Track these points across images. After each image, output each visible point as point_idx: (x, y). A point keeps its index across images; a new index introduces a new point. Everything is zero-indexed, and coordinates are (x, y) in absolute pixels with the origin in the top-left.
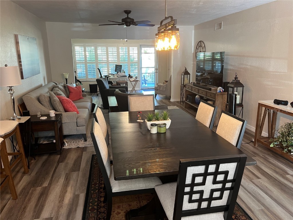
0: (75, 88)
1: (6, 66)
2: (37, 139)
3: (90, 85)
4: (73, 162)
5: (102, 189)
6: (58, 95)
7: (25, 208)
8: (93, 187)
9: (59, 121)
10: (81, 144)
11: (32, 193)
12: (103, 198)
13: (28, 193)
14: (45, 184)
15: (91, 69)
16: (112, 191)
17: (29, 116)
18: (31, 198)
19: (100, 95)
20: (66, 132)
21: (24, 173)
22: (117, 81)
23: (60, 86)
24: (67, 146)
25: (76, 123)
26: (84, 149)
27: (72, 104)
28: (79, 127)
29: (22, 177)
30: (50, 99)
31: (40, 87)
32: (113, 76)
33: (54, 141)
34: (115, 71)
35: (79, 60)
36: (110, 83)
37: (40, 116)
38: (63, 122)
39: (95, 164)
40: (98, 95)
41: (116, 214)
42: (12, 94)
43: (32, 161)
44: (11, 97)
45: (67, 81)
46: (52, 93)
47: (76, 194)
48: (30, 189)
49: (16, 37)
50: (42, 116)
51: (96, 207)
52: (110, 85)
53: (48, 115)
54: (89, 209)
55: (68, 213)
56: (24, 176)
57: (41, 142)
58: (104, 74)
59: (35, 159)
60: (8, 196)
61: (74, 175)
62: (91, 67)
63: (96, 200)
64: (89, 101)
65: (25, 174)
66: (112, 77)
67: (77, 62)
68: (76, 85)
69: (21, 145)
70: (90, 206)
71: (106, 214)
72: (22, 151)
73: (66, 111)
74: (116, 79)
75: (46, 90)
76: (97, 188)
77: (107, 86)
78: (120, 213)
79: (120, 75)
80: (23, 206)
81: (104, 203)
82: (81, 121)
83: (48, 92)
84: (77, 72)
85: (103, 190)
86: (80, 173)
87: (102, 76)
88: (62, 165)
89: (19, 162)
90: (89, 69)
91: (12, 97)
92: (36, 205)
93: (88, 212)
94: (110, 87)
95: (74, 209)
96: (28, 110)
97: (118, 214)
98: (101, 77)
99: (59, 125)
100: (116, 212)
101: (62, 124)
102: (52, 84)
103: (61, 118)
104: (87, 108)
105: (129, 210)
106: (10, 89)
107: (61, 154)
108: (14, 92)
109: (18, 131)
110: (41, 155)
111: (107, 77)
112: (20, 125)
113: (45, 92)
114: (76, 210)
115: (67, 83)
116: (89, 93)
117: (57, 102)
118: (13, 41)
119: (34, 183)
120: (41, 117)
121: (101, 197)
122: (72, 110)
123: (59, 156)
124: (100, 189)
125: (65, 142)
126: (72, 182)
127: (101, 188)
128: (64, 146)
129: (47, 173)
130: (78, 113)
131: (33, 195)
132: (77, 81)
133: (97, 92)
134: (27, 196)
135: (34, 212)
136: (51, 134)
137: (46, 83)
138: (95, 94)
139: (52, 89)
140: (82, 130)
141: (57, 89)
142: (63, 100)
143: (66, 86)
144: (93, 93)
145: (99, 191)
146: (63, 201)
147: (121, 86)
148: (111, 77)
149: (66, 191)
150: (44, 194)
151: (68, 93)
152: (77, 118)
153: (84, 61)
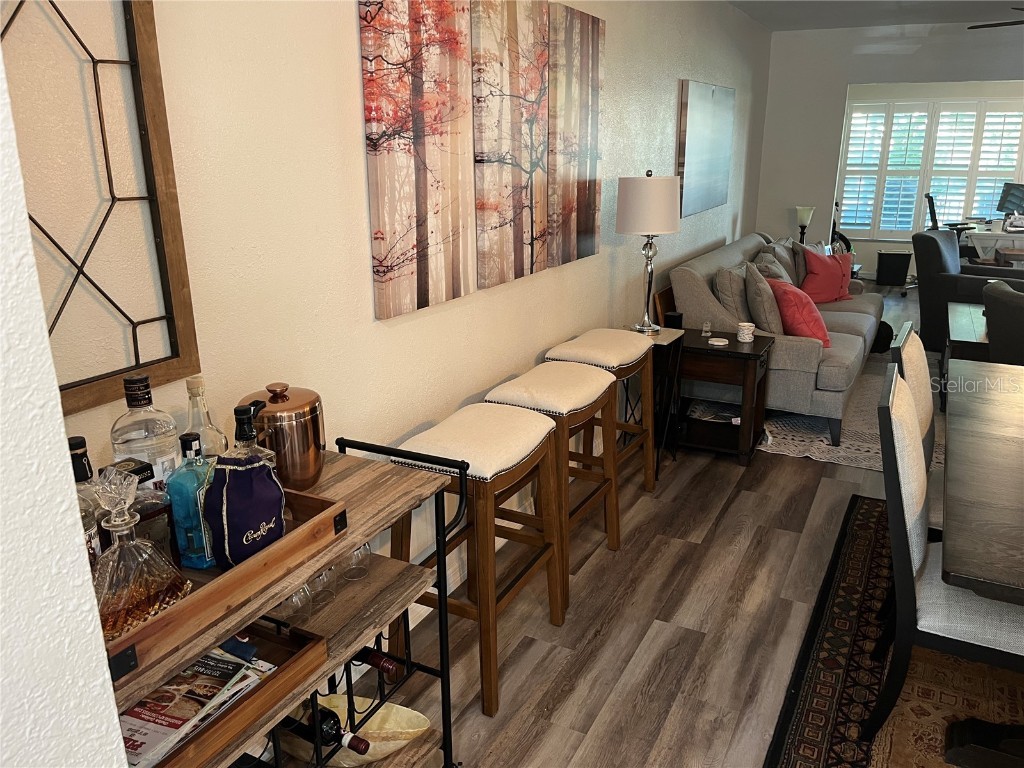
0: (827, 259)
1: (648, 175)
2: (687, 403)
3: (881, 256)
4: (783, 499)
5: (874, 615)
6: (771, 276)
7: (635, 581)
8: (841, 596)
9: (762, 359)
10: (819, 450)
11: (657, 550)
12: (874, 645)
13: (648, 544)
14: (696, 537)
15: (898, 196)
16: (917, 624)
17: (680, 328)
18: (653, 559)
19: (914, 296)
20: (775, 400)
21: (643, 488)
22: (997, 246)
23: (779, 249)
24: (770, 444)
25: (814, 376)
26: (826, 469)
27: (811, 312)
28: (822, 392)
29: (636, 498)
30: (747, 286)
31: (719, 246)
32: (983, 226)
33: (737, 421)
34: (1000, 208)
35: (859, 162)
36: (968, 252)
37: (710, 334)
38: (773, 365)
39: (858, 526)
40: (904, 295)
41: (912, 710)
42: (649, 258)
43: (667, 463)
44: (647, 265)
45: (803, 233)
46: (754, 267)
47: (782, 596)
48: (654, 536)
49: (683, 87)
50: (715, 335)
51: (842, 661)
52: (966, 262)
53: (733, 337)
54: (818, 656)
55: (752, 642)
56: (643, 498)
57: (696, 416)
58: (946, 218)
59: (674, 460)
60: (598, 536)
61: (783, 540)
62: (899, 189)
63: (847, 639)
64: (872, 309)
65: (645, 490)
66: (978, 229)
67: (848, 168)
68: (833, 249)
69: (649, 408)
70: (823, 649)
71: (874, 694)
72: (649, 423)
73: (787, 331)
74: (997, 238)
75: (738, 257)
76: (855, 603)
77: (953, 263)
78: (926, 713)
79: (1015, 223)
80: (631, 575)
81: (872, 659)
82: (833, 374)
83: (741, 264)
84: (842, 204)
85: (876, 618)
86: (804, 540)
87: (940, 224)
88: (748, 499)
89: (634, 455)
90: (891, 196)
91: (649, 268)
92: (666, 585)
93: (815, 665)
94: (964, 269)
95: (771, 636)
96: (679, 310)
97: (921, 714)
98: (935, 227)
99: (760, 373)
100: (914, 703)
101: (767, 370)
102: (756, 241)
103: (769, 353)
104: (858, 333)
105: (962, 717)
106: (648, 245)
107: (748, 464)
108: (655, 254)
109: (649, 365)
110: (692, 451)
111: (960, 231)
112: (656, 349)
113: (732, 262)
114: (775, 643)
115: (802, 241)
116: (872, 286)
117: (765, 299)
118: (673, 100)
119: (668, 523)
120: (712, 337)
121: (866, 637)
122: (809, 333)
123: (742, 469)
124: (865, 613)
125: (767, 433)
126: (772, 558)
127: (870, 610)
128: (760, 444)
129: (704, 508)
130: (826, 343)
131: (659, 555)
132: (837, 236)
133: (902, 282)
134: (642, 551)
135: (658, 599)
136: (731, 395)
137: (737, 236)
138: (896, 289)
139: (754, 257)
140: (830, 405)
141: (770, 256)
142: (785, 292)
143: (799, 249)
144: (888, 287)
145: (860, 615)
146: (740, 600)
147: (1015, 268)
148: (976, 231)
149: (754, 578)
150: (689, 564)
151: (802, 274)
152: (822, 361)
153: (875, 165)
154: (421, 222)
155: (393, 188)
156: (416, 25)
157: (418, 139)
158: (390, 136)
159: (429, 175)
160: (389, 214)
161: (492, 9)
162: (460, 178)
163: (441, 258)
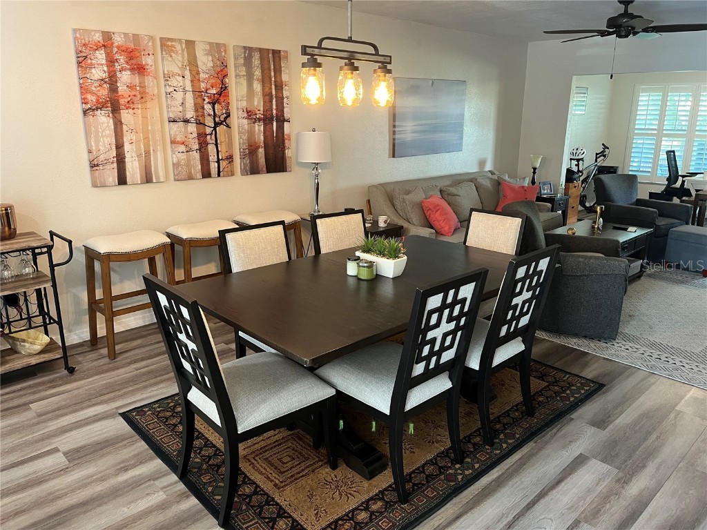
35: (643, 127)
42: (316, 175)
45: (535, 172)
67: (634, 132)
91: (316, 181)
106: (315, 168)
130: (448, 233)
153: (655, 129)
154: (119, 147)
155: (97, 132)
156: (111, 64)
157: (116, 110)
158: (94, 110)
159: (124, 127)
160: (95, 142)
161: (174, 52)
162: (150, 128)
163: (136, 164)
